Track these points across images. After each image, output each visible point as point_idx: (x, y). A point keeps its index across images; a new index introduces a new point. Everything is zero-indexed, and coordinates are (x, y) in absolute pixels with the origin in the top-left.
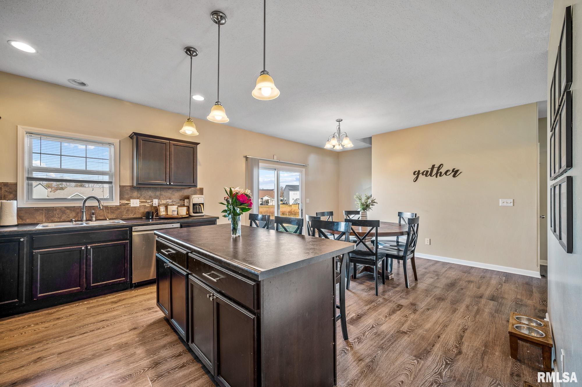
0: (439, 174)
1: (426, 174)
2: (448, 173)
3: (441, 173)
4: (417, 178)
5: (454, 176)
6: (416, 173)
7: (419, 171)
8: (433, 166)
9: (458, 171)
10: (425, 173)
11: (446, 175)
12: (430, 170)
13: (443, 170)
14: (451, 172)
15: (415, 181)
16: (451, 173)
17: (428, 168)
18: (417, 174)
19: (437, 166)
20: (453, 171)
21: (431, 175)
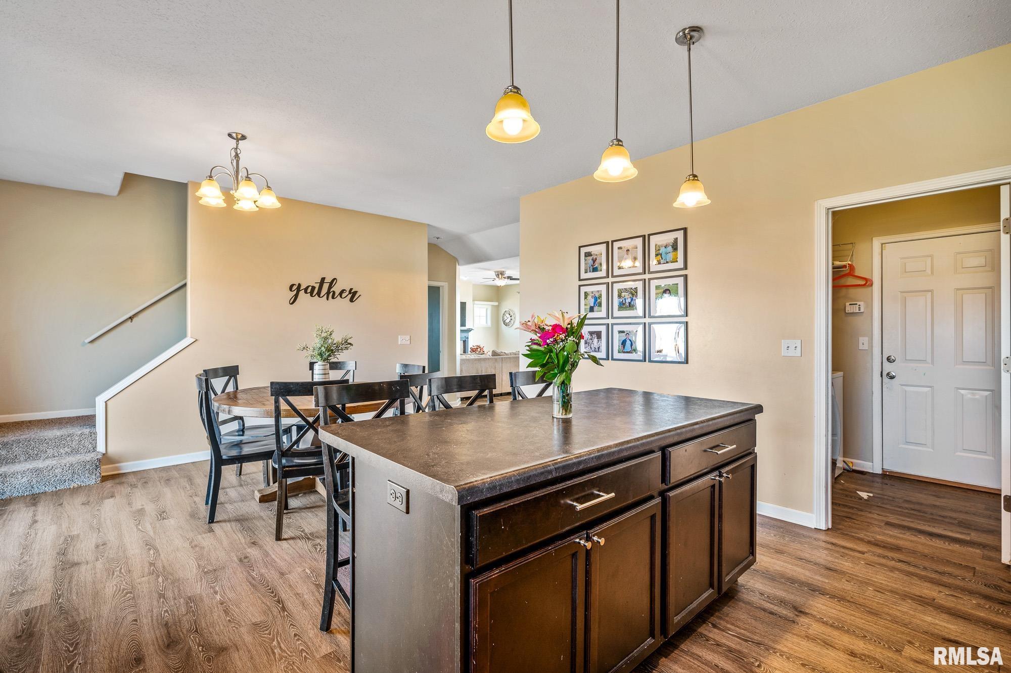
0: (331, 295)
1: (312, 291)
2: (344, 295)
3: (334, 292)
4: (296, 296)
5: (351, 300)
6: (295, 287)
7: (299, 285)
8: (323, 279)
9: (356, 292)
10: (309, 290)
11: (341, 297)
12: (317, 286)
13: (337, 289)
14: (347, 293)
15: (292, 304)
16: (347, 296)
17: (314, 281)
18: (296, 290)
19: (328, 280)
20: (350, 292)
21: (319, 294)
